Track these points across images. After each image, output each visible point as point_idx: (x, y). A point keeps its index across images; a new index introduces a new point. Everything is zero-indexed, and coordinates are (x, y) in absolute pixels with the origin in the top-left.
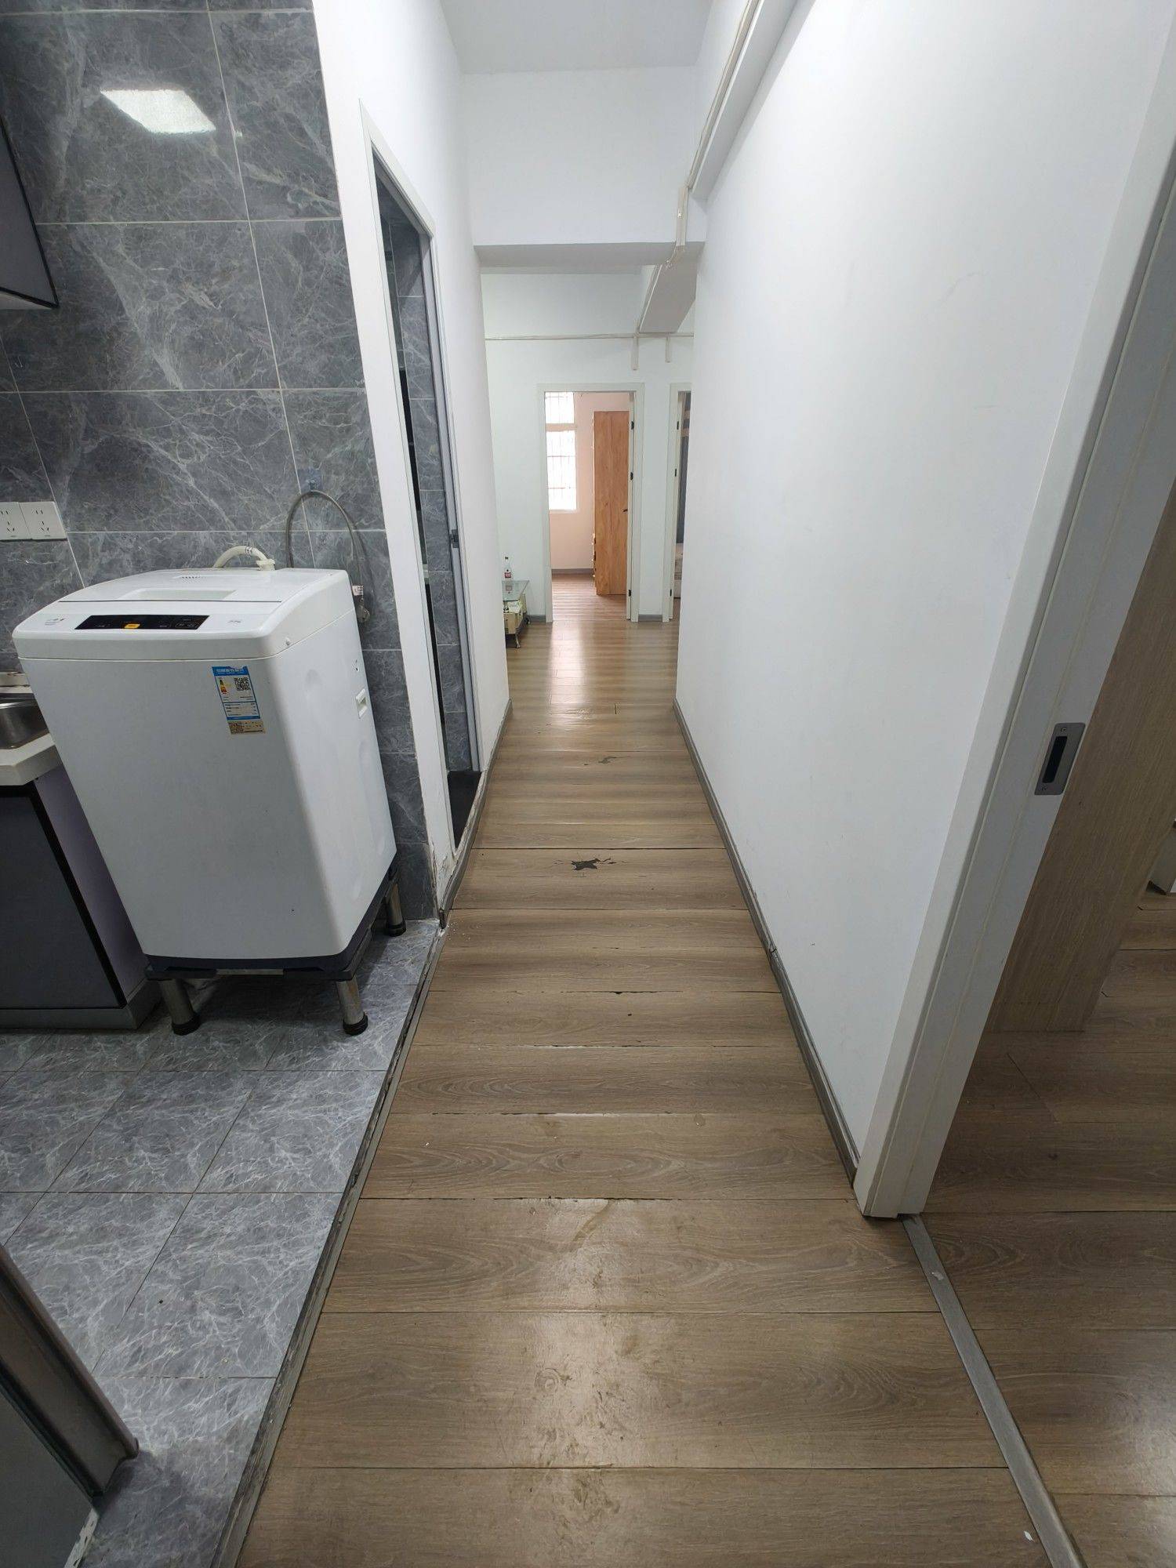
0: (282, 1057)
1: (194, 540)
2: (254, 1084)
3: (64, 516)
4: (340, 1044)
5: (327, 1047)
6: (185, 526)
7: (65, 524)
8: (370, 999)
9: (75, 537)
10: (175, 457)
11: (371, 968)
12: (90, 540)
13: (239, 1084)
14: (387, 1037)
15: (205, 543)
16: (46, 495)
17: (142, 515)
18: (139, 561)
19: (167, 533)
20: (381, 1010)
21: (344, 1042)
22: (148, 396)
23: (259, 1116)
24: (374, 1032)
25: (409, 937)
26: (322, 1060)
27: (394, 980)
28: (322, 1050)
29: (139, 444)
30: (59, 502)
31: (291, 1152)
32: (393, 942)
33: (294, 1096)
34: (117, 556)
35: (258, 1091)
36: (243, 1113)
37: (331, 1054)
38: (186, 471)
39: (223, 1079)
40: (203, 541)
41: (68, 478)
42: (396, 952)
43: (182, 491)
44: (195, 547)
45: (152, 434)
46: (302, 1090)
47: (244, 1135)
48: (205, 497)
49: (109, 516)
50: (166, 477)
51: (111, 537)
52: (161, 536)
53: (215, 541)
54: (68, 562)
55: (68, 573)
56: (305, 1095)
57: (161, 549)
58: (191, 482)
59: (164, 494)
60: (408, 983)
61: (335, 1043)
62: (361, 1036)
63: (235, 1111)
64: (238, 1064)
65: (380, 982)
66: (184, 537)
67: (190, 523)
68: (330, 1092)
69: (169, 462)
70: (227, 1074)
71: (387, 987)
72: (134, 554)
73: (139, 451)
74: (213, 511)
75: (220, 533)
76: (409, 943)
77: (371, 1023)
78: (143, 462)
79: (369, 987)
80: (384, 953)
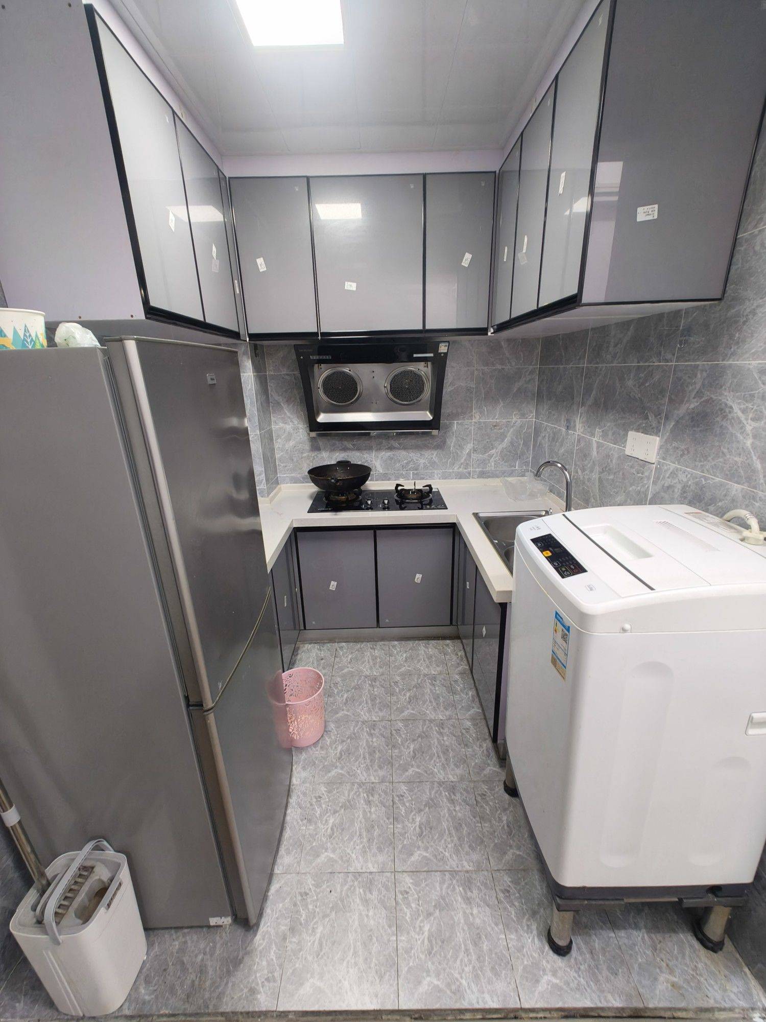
0: (507, 879)
1: (728, 489)
2: (479, 869)
3: (661, 447)
4: (535, 932)
5: (528, 920)
6: (726, 477)
7: (658, 454)
8: (597, 944)
9: (659, 463)
10: (747, 419)
11: (637, 927)
12: (665, 468)
13: (475, 856)
14: (560, 989)
15: (735, 495)
16: (657, 434)
17: (702, 460)
18: (685, 492)
19: (712, 478)
20: (589, 966)
21: (538, 936)
22: (751, 367)
23: (454, 889)
24: (560, 968)
25: (709, 963)
26: (514, 921)
27: (636, 966)
28: (524, 914)
29: (726, 405)
30: (662, 438)
31: (429, 935)
32: (687, 939)
33: (475, 911)
34: (675, 483)
35: (474, 876)
36: (453, 873)
37: (522, 926)
38: (749, 432)
39: (478, 842)
40: (734, 493)
41: (673, 423)
42: (676, 952)
43: (738, 449)
44: (725, 495)
45: (738, 398)
46: (481, 915)
47: (437, 885)
48: (754, 458)
49: (682, 456)
50: (732, 435)
51: (677, 470)
52: (706, 479)
53: (743, 496)
54: (649, 478)
55: (646, 484)
56: (478, 921)
57: (702, 488)
58: (749, 443)
59: (724, 447)
60: (641, 990)
61: (534, 927)
62: (551, 953)
63: (455, 866)
64: (492, 845)
65: (623, 947)
66: (722, 485)
67: (732, 476)
68: (485, 946)
69: (740, 422)
70: (482, 842)
71: (622, 962)
72: (684, 486)
73: (723, 412)
74: (754, 471)
75: (750, 491)
76: (700, 966)
77: (569, 961)
78: (722, 420)
79: (612, 935)
80: (667, 935)
